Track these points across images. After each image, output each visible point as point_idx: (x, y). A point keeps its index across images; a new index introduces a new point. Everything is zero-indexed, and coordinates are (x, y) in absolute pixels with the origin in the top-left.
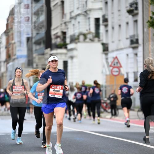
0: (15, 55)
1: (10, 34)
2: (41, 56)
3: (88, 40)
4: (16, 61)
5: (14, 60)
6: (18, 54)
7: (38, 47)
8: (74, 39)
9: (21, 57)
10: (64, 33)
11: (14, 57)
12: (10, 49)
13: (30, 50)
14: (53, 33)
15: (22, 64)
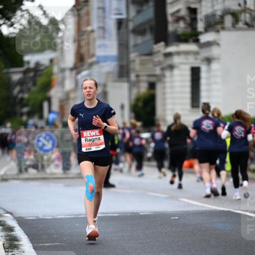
0: (93, 55)
1: (83, 12)
2: (144, 58)
3: (241, 25)
4: (96, 68)
5: (91, 65)
6: (99, 53)
7: (139, 40)
8: (214, 24)
9: (106, 59)
10: (193, 11)
11: (90, 61)
12: (83, 43)
13: (123, 46)
14: (170, 10)
15: (108, 73)
